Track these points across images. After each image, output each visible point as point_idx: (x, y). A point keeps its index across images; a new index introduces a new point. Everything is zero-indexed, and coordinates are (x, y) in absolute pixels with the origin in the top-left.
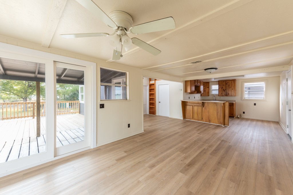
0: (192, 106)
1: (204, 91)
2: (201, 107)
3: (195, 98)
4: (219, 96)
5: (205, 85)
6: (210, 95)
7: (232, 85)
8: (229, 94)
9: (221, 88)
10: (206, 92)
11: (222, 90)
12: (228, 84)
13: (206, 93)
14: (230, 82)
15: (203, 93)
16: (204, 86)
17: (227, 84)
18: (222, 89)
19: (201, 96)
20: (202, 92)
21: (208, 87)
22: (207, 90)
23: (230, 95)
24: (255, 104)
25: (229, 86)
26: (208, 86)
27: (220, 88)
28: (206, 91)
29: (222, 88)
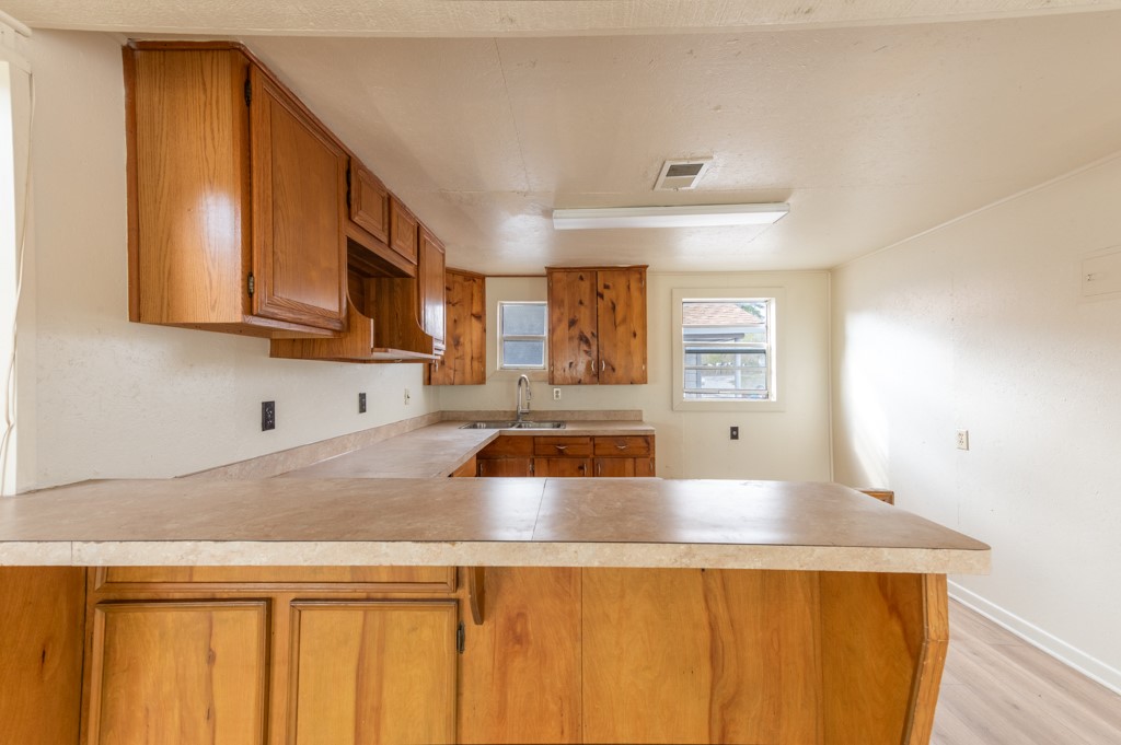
0: (252, 618)
1: (454, 340)
2: (444, 620)
3: (363, 409)
4: (552, 381)
5: (457, 295)
6: (488, 375)
7: (628, 305)
8: (613, 369)
9: (565, 324)
10: (468, 348)
11: (571, 339)
12: (606, 293)
13: (461, 358)
14: (621, 282)
15: (442, 363)
16: (449, 303)
17: (602, 296)
18: (575, 332)
19: (428, 381)
20: (440, 346)
21: (480, 317)
22: (471, 331)
23: (620, 372)
24: (734, 433)
25: (614, 308)
26: (476, 309)
27: (560, 320)
28: (465, 340)
29: (572, 323)
